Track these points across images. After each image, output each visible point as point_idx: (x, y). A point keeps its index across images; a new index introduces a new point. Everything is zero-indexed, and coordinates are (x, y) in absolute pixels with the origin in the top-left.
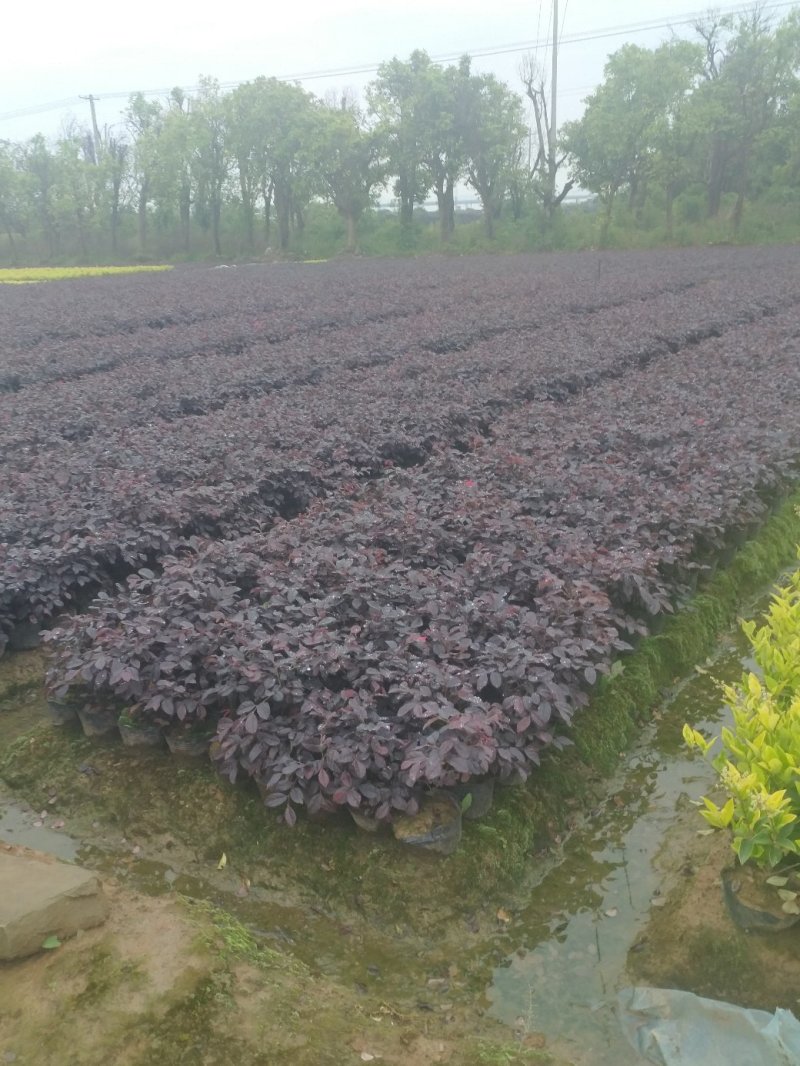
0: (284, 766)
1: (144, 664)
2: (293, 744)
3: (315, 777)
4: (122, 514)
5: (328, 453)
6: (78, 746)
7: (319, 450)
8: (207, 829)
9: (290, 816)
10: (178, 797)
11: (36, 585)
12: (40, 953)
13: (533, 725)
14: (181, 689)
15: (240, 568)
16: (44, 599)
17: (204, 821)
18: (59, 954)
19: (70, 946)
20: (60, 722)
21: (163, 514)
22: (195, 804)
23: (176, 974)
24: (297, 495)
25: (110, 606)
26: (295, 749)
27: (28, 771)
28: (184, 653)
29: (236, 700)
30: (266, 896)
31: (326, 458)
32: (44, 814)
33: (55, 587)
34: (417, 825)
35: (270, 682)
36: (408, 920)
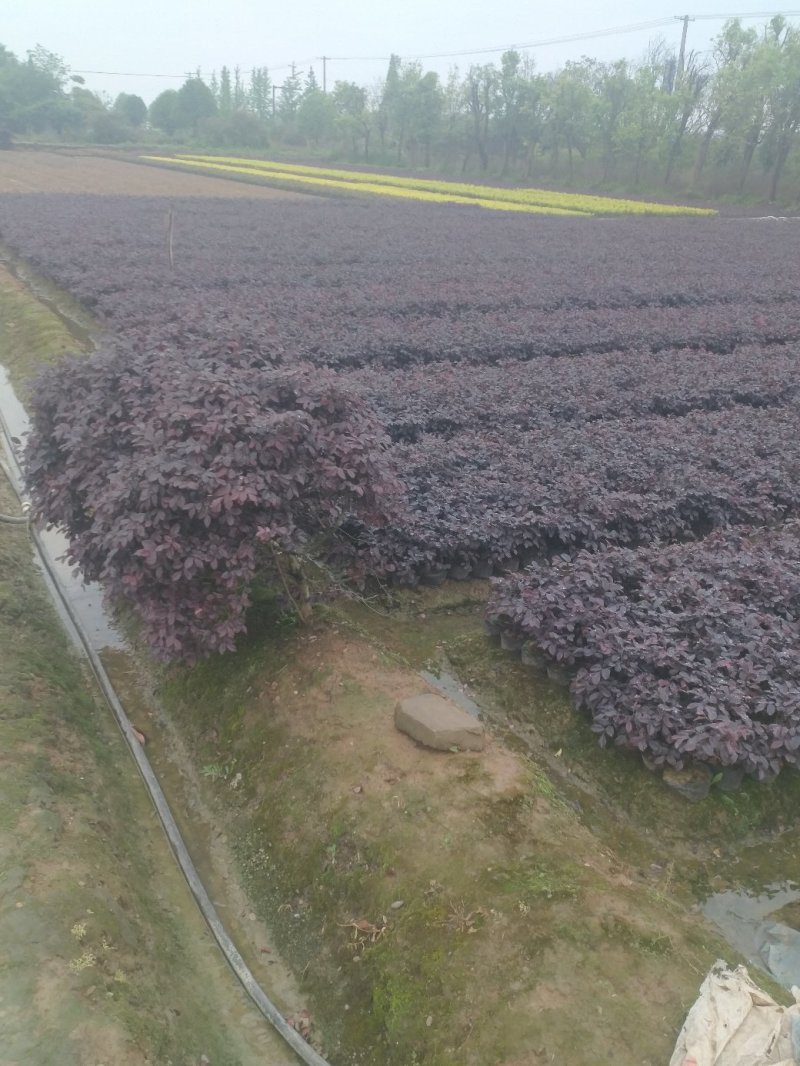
0: (608, 710)
1: (545, 618)
2: (618, 700)
3: (624, 725)
4: (568, 502)
5: (754, 483)
6: (495, 653)
7: (747, 480)
8: (556, 731)
9: (602, 741)
10: (544, 705)
11: (498, 540)
12: (448, 751)
13: (783, 748)
14: (563, 642)
15: (631, 571)
16: (500, 550)
17: (555, 725)
18: (456, 756)
19: (462, 754)
20: (488, 634)
21: (596, 509)
22: (553, 714)
23: (508, 787)
24: (710, 515)
25: (537, 573)
26: (618, 703)
27: (463, 658)
28: (571, 620)
29: (593, 660)
30: (576, 781)
31: (750, 488)
32: (466, 686)
33: (509, 544)
34: (679, 777)
35: (615, 658)
36: (654, 828)
